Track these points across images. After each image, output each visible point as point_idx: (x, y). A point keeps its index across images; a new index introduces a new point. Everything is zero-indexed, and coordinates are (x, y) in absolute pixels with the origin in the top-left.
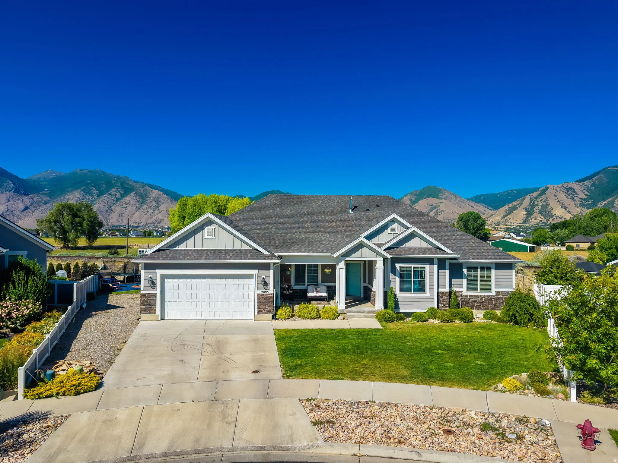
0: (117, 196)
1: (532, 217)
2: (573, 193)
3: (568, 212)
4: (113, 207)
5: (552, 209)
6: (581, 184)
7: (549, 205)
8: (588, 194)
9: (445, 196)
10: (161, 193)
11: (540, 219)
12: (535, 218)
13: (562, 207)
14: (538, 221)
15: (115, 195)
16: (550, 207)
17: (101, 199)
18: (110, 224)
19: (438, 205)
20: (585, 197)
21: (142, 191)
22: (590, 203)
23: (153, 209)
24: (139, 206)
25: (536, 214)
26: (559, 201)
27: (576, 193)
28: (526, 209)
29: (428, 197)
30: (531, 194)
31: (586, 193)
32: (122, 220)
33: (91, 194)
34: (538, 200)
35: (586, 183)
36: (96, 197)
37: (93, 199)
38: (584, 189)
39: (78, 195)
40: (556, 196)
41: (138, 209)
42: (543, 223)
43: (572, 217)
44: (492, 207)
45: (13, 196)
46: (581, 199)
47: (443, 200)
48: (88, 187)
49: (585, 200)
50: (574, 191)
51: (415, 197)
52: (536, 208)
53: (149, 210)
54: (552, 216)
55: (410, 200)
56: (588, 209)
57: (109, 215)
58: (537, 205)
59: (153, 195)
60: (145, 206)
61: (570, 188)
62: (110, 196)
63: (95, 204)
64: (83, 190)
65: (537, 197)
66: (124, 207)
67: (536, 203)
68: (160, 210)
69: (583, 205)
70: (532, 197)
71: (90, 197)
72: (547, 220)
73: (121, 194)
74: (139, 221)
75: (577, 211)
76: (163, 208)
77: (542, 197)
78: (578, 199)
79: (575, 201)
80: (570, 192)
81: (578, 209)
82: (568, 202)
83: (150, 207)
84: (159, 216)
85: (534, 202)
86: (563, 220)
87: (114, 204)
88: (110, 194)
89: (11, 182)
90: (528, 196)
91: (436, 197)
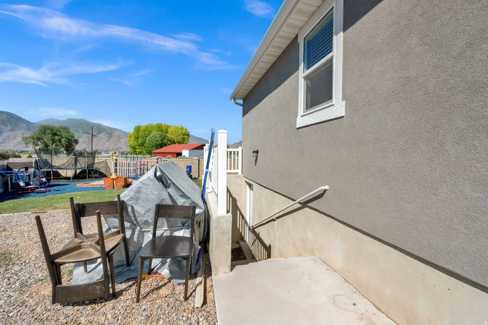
10: (121, 133)
21: (110, 132)
24: (108, 139)
32: (98, 147)
37: (80, 135)
41: (107, 141)
45: (27, 132)
53: (114, 142)
59: (116, 134)
60: (111, 140)
63: (81, 138)
66: (99, 140)
68: (121, 142)
71: (78, 134)
73: (97, 133)
74: (108, 147)
83: (115, 140)
84: (120, 145)
89: (25, 124)
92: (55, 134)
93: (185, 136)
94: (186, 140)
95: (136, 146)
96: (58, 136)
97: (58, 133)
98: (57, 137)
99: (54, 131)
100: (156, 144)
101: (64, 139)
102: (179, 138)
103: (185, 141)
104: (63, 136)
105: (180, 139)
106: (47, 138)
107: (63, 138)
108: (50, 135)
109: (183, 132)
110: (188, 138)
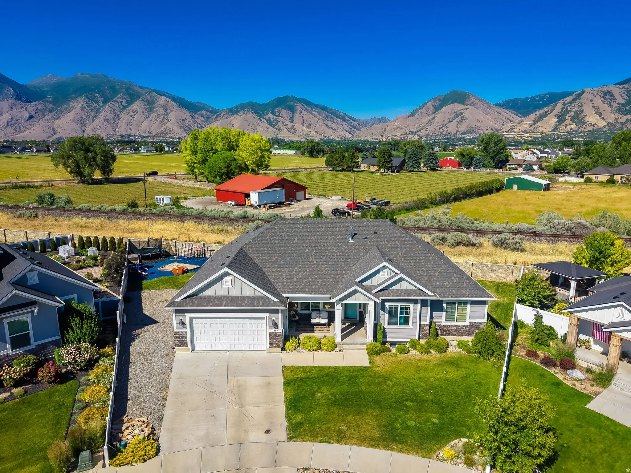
0: (123, 103)
1: (562, 124)
2: (611, 98)
3: (603, 118)
4: (121, 115)
5: (585, 116)
6: (621, 87)
7: (582, 111)
8: (628, 98)
9: (471, 101)
10: (169, 100)
11: (571, 126)
12: (566, 126)
13: (596, 113)
14: (568, 129)
15: (121, 102)
16: (583, 114)
17: (107, 107)
18: (119, 134)
19: (463, 111)
20: (623, 102)
21: (149, 98)
22: (628, 108)
23: (162, 117)
24: (147, 114)
25: (568, 121)
26: (594, 107)
27: (614, 97)
28: (558, 116)
29: (453, 102)
30: (565, 99)
31: (626, 97)
32: (131, 129)
33: (97, 102)
34: (572, 105)
35: (627, 86)
36: (101, 105)
37: (99, 107)
38: (624, 93)
39: (82, 102)
40: (591, 101)
41: (146, 117)
42: (573, 131)
43: (606, 124)
44: (520, 113)
45: (16, 104)
46: (618, 104)
47: (468, 107)
48: (91, 94)
49: (623, 105)
50: (612, 95)
51: (439, 102)
52: (568, 115)
53: (157, 119)
54: (584, 123)
55: (433, 106)
56: (625, 115)
57: (117, 124)
58: (571, 111)
59: (161, 103)
60: (153, 115)
61: (609, 92)
62: (115, 104)
63: (101, 112)
64: (86, 97)
65: (570, 103)
66: (131, 116)
67: (569, 109)
68: (170, 119)
69: (620, 111)
70: (566, 102)
71: (95, 105)
72: (579, 128)
73: (127, 100)
74: (148, 130)
75: (612, 117)
76: (172, 116)
77: (577, 102)
78: (615, 104)
79: (611, 106)
80: (607, 97)
81: (613, 115)
82: (604, 107)
83: (158, 115)
84: (169, 125)
85: (567, 108)
86: (596, 127)
87: (121, 112)
88: (116, 101)
89: (11, 89)
90: (561, 101)
91: (462, 102)
92: (87, 150)
93: (264, 153)
94: (267, 159)
95: (195, 163)
96: (91, 152)
97: (92, 148)
98: (90, 155)
99: (86, 144)
100: (219, 172)
101: (99, 157)
102: (255, 156)
103: (265, 161)
104: (98, 152)
105: (256, 158)
106: (78, 156)
107: (97, 155)
108: (82, 152)
109: (261, 145)
110: (269, 155)
